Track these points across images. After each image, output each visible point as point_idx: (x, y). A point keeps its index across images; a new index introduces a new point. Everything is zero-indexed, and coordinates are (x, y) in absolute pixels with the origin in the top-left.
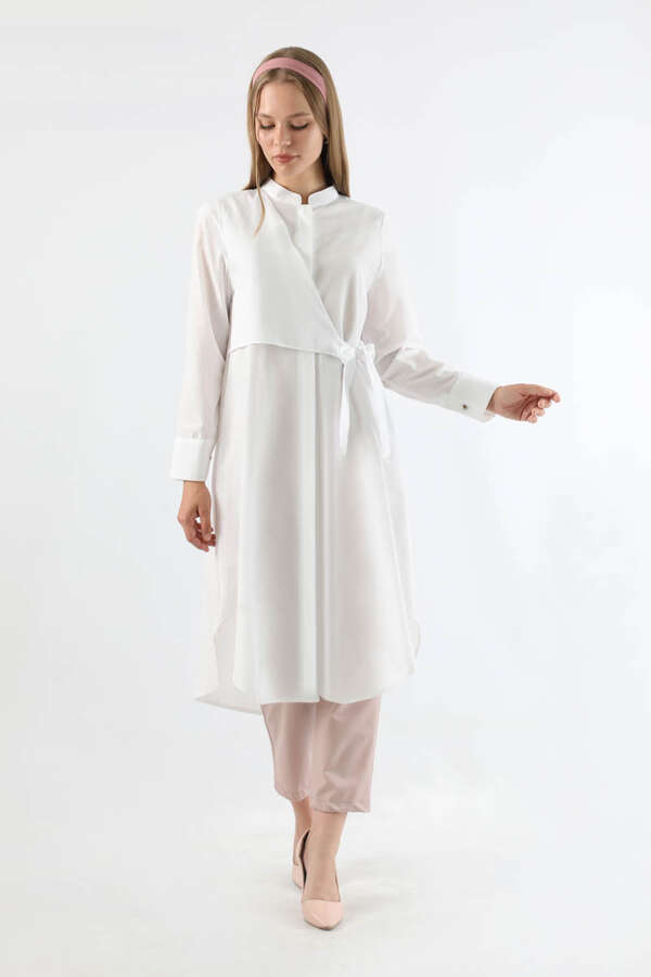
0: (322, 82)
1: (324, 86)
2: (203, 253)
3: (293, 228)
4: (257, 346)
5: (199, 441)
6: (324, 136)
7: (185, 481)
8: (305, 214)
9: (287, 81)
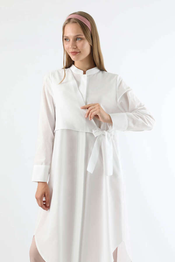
0: (89, 24)
1: (90, 25)
2: (45, 93)
3: (78, 83)
4: (63, 130)
5: (43, 166)
6: (91, 46)
7: (38, 182)
8: (84, 79)
9: (74, 22)
